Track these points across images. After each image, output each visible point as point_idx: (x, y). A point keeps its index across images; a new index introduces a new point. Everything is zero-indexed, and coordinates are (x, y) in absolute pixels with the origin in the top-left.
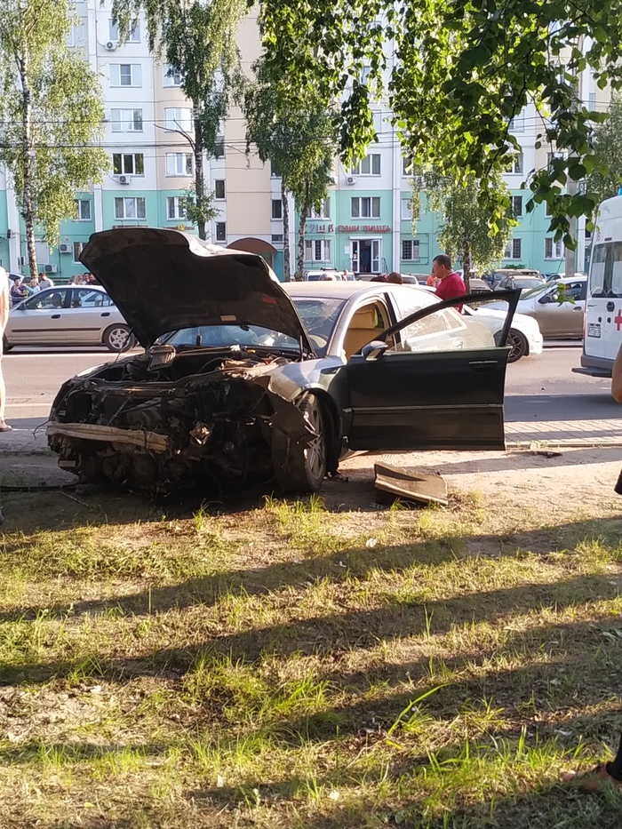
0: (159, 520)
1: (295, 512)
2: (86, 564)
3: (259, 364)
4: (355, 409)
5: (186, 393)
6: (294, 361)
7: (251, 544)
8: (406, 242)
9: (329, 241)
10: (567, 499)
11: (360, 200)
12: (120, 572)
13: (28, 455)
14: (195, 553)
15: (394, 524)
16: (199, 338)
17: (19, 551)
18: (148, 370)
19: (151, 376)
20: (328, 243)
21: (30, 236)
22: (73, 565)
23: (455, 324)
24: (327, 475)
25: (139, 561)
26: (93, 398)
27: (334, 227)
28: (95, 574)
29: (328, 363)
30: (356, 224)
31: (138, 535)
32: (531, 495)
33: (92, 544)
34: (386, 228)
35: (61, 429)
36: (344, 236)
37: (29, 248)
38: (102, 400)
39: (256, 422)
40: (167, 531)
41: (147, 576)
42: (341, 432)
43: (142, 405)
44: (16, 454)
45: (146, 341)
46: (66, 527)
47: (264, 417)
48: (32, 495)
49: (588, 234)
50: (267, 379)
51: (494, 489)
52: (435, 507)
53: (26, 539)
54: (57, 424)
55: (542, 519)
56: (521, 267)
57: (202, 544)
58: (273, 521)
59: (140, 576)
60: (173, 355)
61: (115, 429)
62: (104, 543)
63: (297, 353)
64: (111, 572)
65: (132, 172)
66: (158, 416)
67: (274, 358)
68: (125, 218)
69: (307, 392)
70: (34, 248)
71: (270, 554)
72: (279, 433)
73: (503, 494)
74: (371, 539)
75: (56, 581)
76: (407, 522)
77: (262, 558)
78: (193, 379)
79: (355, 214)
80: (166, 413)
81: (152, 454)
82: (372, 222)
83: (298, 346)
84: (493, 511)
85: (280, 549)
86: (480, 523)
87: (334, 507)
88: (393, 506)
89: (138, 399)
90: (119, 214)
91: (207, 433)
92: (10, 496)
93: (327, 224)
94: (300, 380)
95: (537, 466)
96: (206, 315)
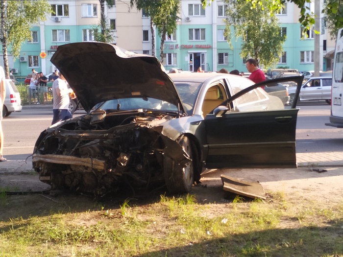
0: (100, 210)
1: (178, 204)
2: (61, 235)
3: (156, 119)
4: (210, 145)
5: (114, 136)
6: (174, 117)
7: (155, 223)
8: (221, 54)
9: (176, 54)
10: (334, 196)
11: (194, 30)
12: (81, 239)
13: (19, 174)
14: (123, 228)
15: (236, 210)
16: (118, 105)
17: (21, 228)
18: (91, 124)
19: (92, 127)
20: (175, 55)
21: (5, 52)
22: (53, 236)
23: (262, 97)
24: (194, 183)
25: (91, 233)
26: (59, 140)
27: (179, 46)
28: (67, 240)
29: (194, 119)
30: (191, 44)
31: (89, 218)
32: (312, 193)
33: (63, 223)
34: (208, 46)
35: (41, 158)
36: (185, 51)
37: (4, 59)
38: (66, 141)
39: (154, 153)
40: (105, 216)
41: (97, 241)
42: (202, 159)
43: (88, 144)
44: (12, 174)
45: (87, 107)
46: (46, 215)
47: (159, 150)
48: (25, 196)
49: (325, 48)
50: (161, 128)
51: (292, 191)
52: (259, 201)
53: (23, 221)
54: (40, 155)
55: (321, 207)
56: (286, 68)
57: (127, 222)
58: (166, 210)
59: (93, 241)
60: (105, 115)
61: (74, 158)
62: (69, 223)
63: (177, 114)
64: (76, 239)
65: (62, 15)
66: (98, 150)
67: (164, 116)
68: (58, 41)
69: (183, 135)
70: (7, 59)
71: (166, 228)
72: (168, 159)
73: (297, 193)
74: (225, 219)
75: (44, 245)
76: (243, 209)
77: (162, 231)
78: (118, 128)
79: (191, 38)
80: (103, 148)
81: (94, 172)
82: (200, 42)
83: (177, 109)
84: (292, 203)
85: (172, 225)
86: (285, 209)
87: (201, 202)
88: (235, 200)
89: (86, 140)
90: (55, 39)
91: (127, 159)
92: (12, 197)
93: (175, 44)
94: (179, 128)
95: (313, 177)
96: (123, 92)
